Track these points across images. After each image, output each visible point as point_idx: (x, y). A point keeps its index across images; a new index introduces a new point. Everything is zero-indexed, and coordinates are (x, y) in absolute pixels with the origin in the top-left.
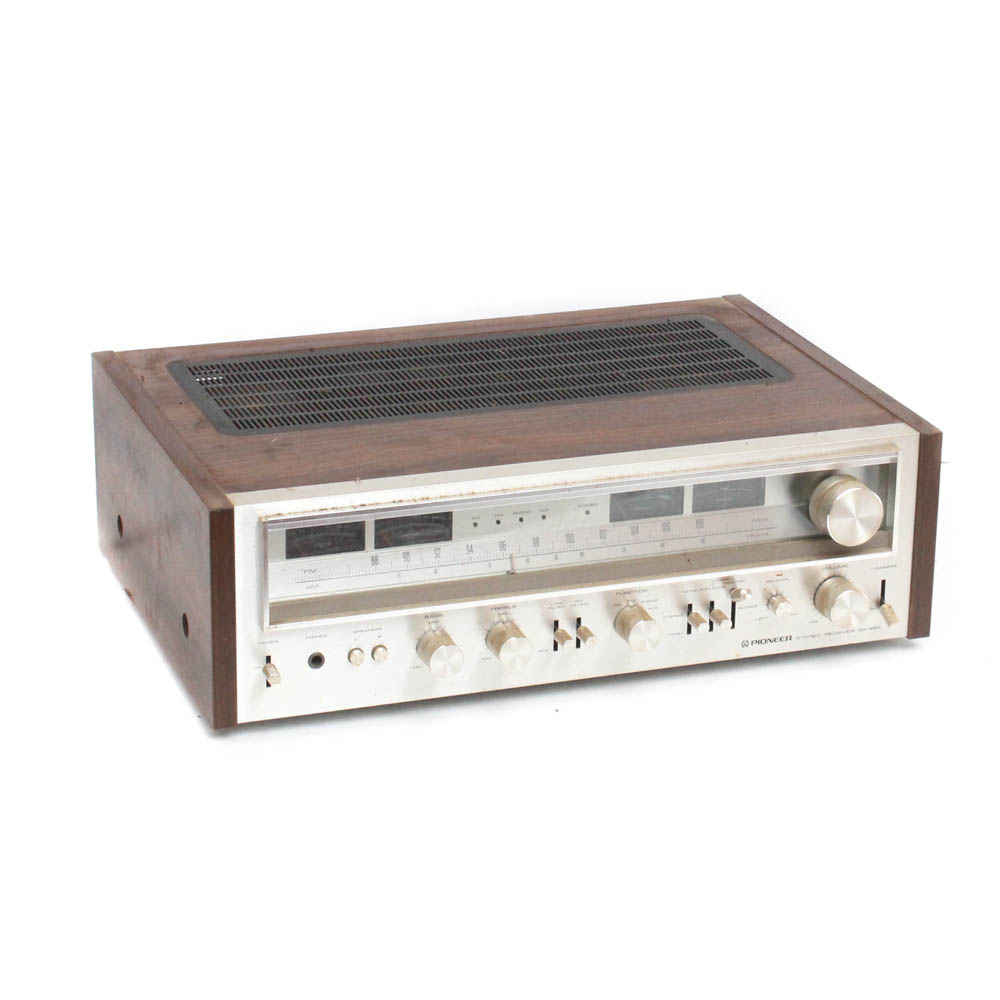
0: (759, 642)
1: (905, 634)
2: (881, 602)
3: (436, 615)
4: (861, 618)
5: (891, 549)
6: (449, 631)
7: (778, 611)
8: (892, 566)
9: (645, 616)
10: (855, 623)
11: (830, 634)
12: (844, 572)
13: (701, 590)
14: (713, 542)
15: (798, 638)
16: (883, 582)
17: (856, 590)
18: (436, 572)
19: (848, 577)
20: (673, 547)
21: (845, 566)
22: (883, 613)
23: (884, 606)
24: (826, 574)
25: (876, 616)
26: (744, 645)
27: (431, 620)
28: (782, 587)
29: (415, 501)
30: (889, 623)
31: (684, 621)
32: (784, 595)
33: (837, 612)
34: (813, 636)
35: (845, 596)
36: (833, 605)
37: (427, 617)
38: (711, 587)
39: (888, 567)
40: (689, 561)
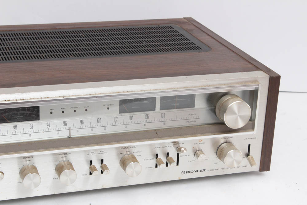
0: (190, 172)
1: (258, 169)
2: (248, 155)
3: (31, 157)
4: (239, 163)
5: (254, 131)
6: (37, 165)
7: (199, 158)
8: (254, 138)
9: (135, 160)
11: (223, 169)
12: (231, 140)
13: (163, 147)
14: (169, 125)
15: (208, 170)
16: (249, 145)
17: (237, 149)
18: (30, 136)
19: (233, 143)
20: (150, 127)
21: (231, 137)
22: (248, 159)
23: (249, 157)
24: (222, 141)
25: (245, 161)
26: (183, 173)
27: (27, 159)
28: (202, 147)
29: (16, 100)
30: (252, 165)
31: (154, 162)
32: (202, 150)
33: (227, 160)
34: (215, 170)
35: (231, 152)
36: (225, 156)
37: (25, 158)
38: (167, 146)
39: (252, 138)
40: (157, 133)
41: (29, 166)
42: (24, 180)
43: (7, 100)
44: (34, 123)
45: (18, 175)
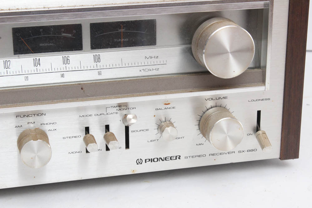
0: (152, 160)
1: (278, 156)
2: (257, 128)
5: (265, 85)
8: (266, 99)
10: (230, 146)
11: (213, 155)
12: (224, 102)
14: (108, 75)
15: (186, 158)
16: (259, 113)
17: (233, 118)
19: (228, 107)
20: (72, 78)
21: (225, 98)
22: (258, 137)
23: (260, 132)
25: (252, 142)
26: (139, 162)
28: (173, 115)
30: (263, 147)
32: (172, 121)
33: (215, 135)
34: (199, 156)
35: (223, 122)
36: (211, 130)
38: (105, 113)
39: (262, 100)
40: (82, 89)
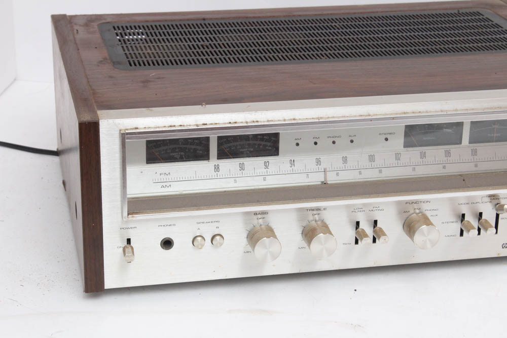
3: (264, 213)
6: (273, 225)
9: (427, 222)
13: (474, 203)
14: (484, 167)
18: (265, 179)
20: (453, 169)
26: (504, 246)
27: (259, 216)
29: (247, 123)
31: (457, 226)
37: (256, 214)
38: (480, 202)
40: (464, 180)
41: (263, 226)
42: (256, 247)
43: (232, 122)
44: (271, 159)
45: (243, 241)
